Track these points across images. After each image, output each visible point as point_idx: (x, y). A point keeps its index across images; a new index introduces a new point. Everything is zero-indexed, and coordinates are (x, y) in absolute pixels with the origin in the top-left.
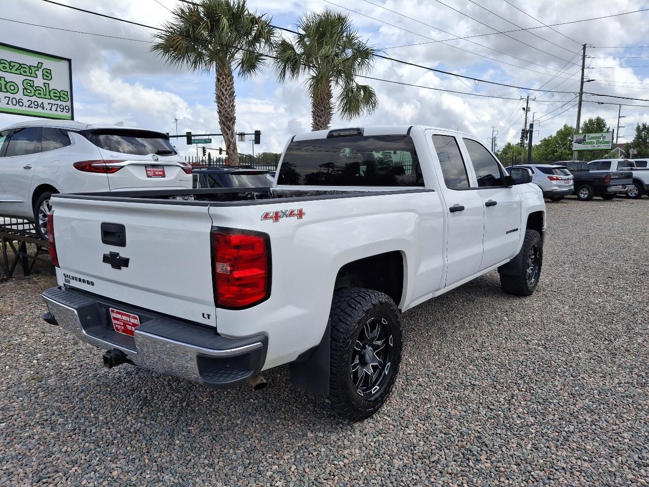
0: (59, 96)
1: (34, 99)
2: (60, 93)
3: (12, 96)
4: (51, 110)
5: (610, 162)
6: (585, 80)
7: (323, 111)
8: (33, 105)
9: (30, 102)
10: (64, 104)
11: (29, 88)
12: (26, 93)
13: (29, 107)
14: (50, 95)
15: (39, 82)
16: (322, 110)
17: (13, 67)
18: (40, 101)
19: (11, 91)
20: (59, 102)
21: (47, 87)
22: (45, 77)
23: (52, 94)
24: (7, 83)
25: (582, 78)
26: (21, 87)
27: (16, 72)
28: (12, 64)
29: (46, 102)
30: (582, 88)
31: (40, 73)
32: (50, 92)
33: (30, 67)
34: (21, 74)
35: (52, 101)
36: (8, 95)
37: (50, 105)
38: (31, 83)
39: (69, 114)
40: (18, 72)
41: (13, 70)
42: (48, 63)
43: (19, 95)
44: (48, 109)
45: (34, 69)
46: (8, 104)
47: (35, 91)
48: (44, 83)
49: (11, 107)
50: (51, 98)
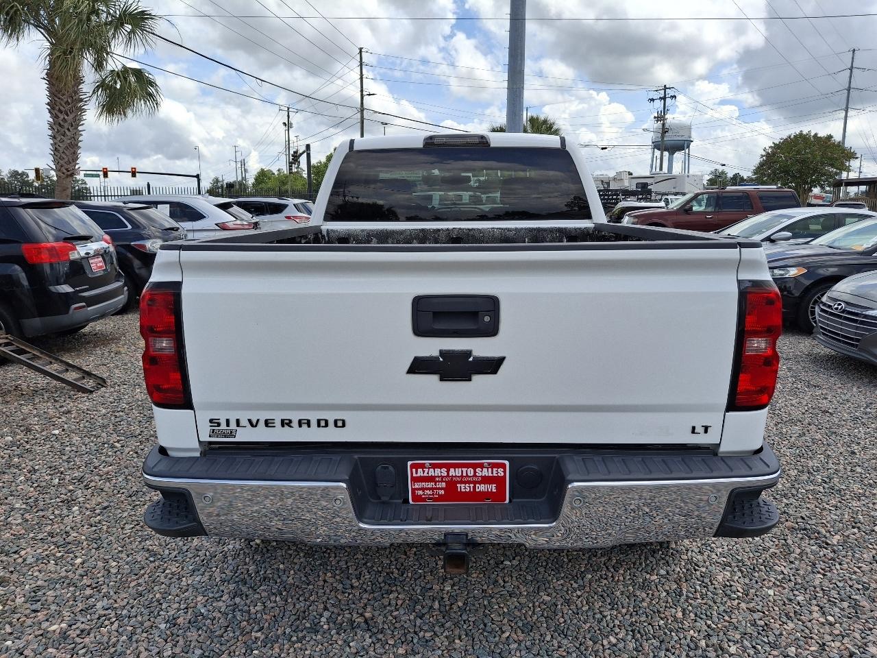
5: (431, 196)
6: (364, 93)
7: (69, 104)
16: (67, 103)
25: (362, 91)
30: (362, 103)
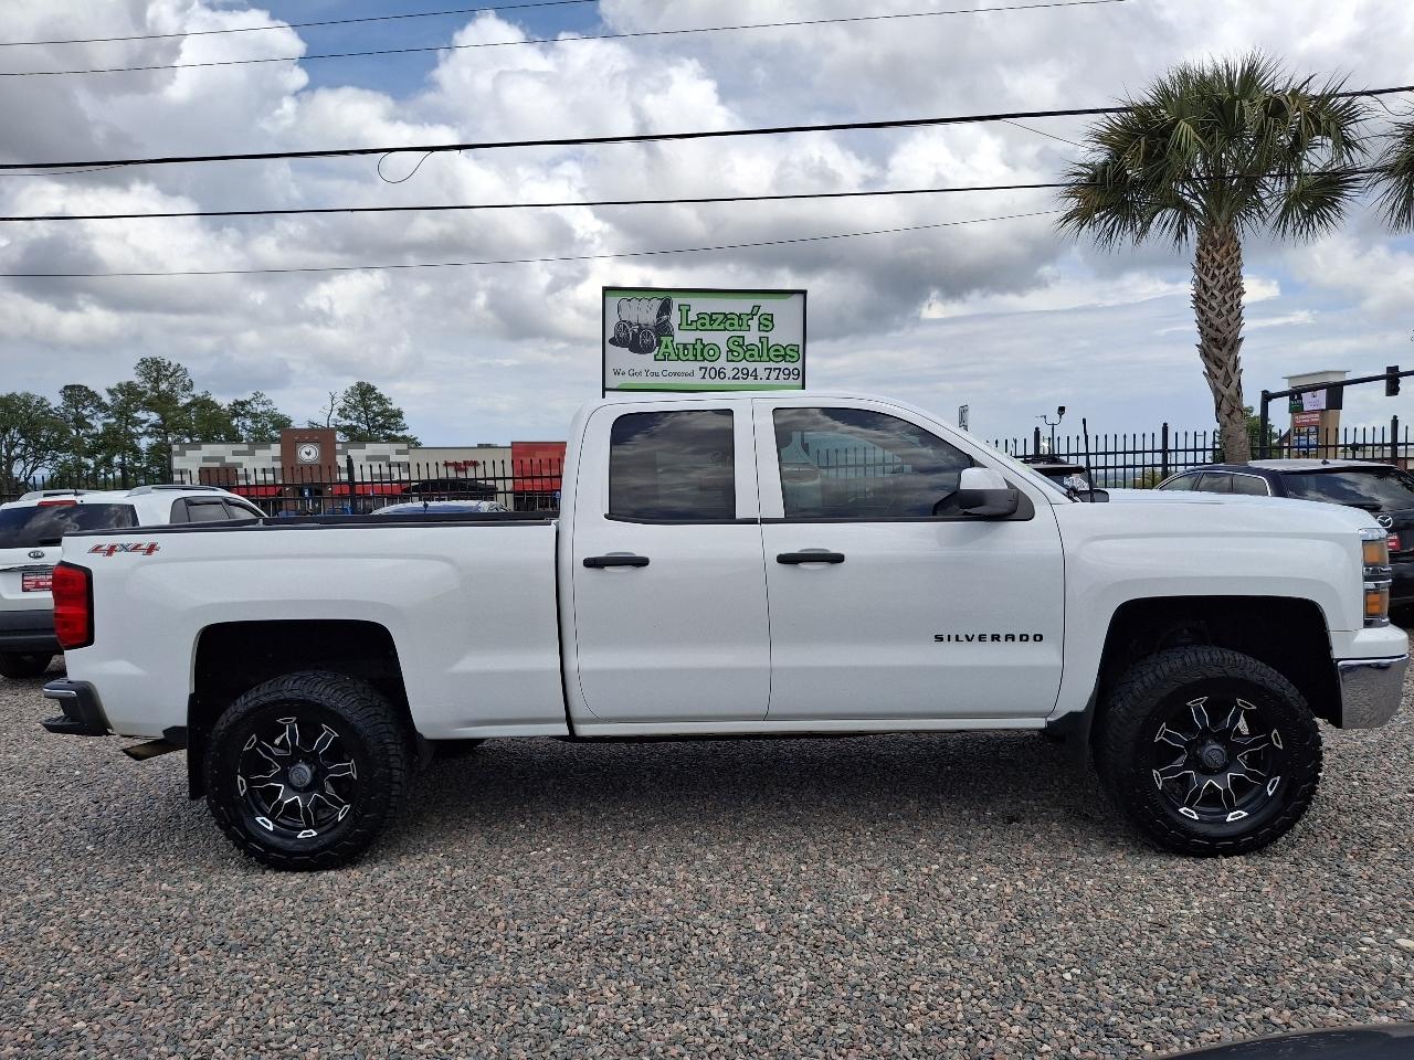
0: (783, 353)
1: (744, 364)
2: (785, 349)
3: (708, 365)
4: (768, 379)
8: (740, 375)
9: (736, 371)
10: (791, 366)
11: (739, 349)
12: (731, 357)
13: (734, 378)
14: (768, 356)
15: (752, 337)
17: (715, 321)
18: (751, 366)
19: (709, 358)
20: (783, 365)
21: (765, 343)
22: (762, 327)
23: (772, 353)
24: (704, 346)
26: (724, 349)
27: (719, 328)
28: (714, 317)
29: (761, 366)
31: (754, 323)
32: (768, 350)
33: (739, 317)
34: (725, 329)
35: (772, 365)
36: (706, 364)
37: (768, 371)
38: (741, 340)
39: (800, 381)
40: (722, 327)
41: (715, 326)
42: (767, 305)
43: (721, 363)
44: (764, 379)
45: (745, 318)
46: (703, 377)
47: (745, 352)
48: (760, 338)
49: (708, 382)
50: (771, 360)
